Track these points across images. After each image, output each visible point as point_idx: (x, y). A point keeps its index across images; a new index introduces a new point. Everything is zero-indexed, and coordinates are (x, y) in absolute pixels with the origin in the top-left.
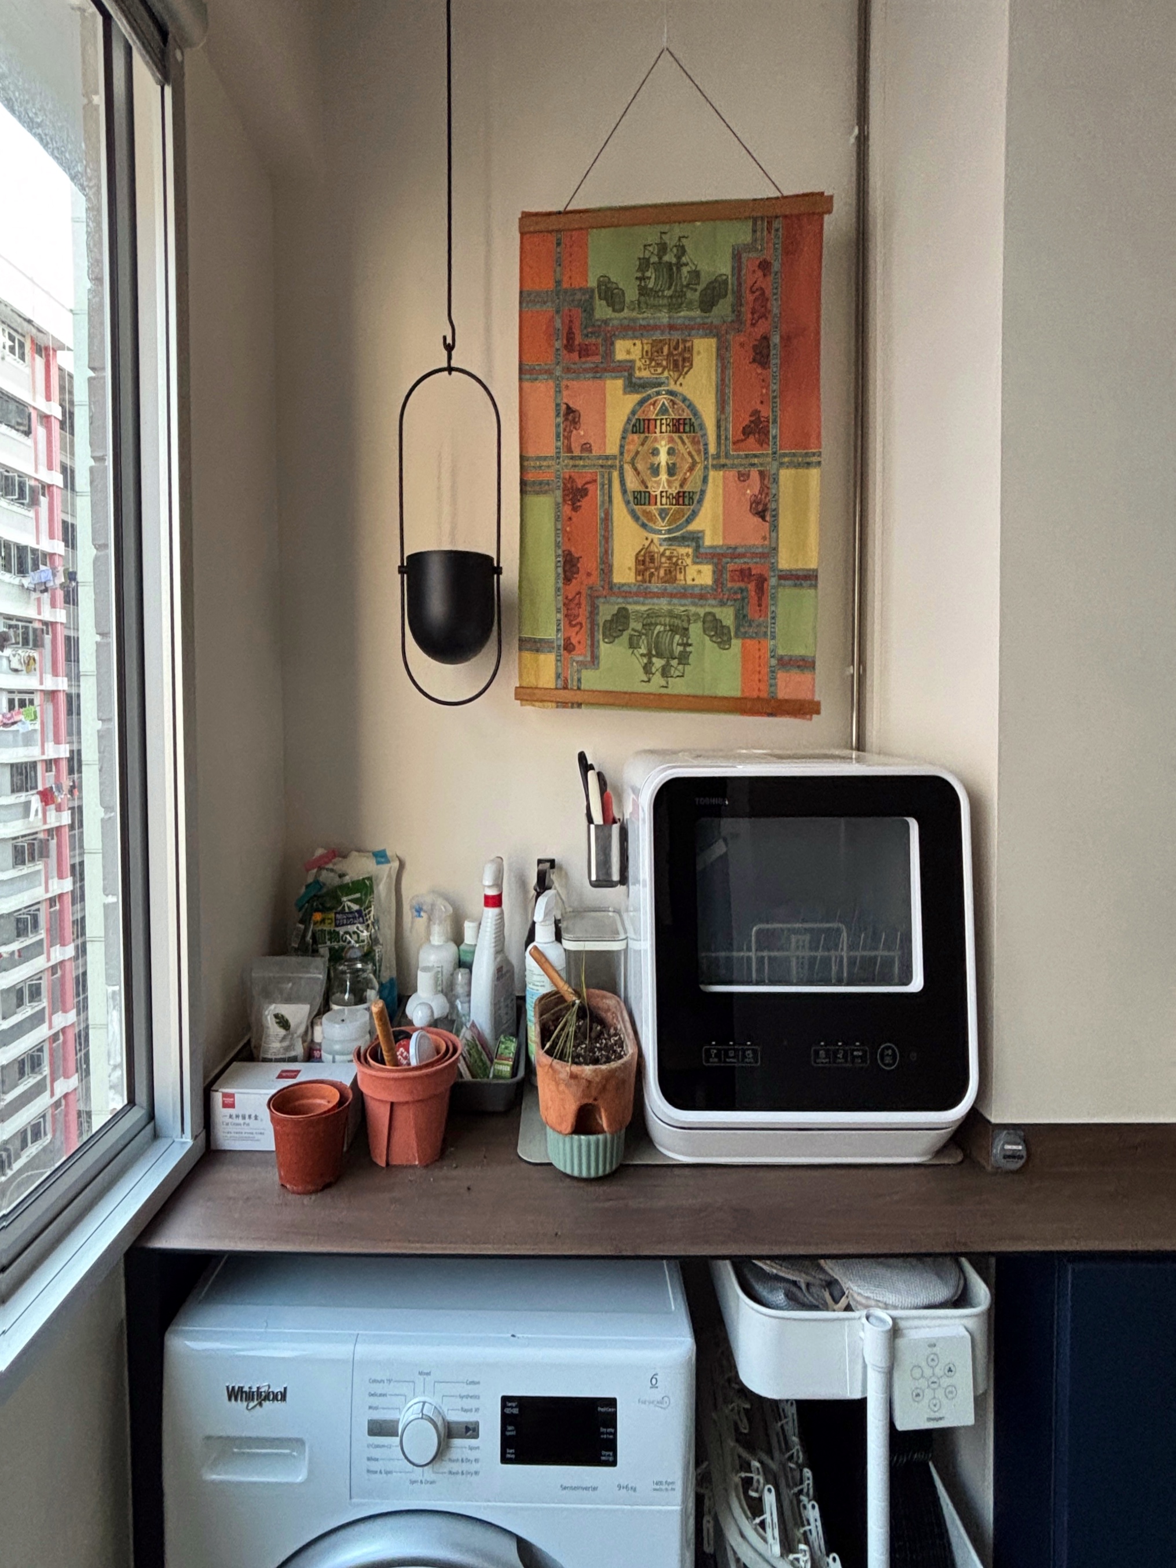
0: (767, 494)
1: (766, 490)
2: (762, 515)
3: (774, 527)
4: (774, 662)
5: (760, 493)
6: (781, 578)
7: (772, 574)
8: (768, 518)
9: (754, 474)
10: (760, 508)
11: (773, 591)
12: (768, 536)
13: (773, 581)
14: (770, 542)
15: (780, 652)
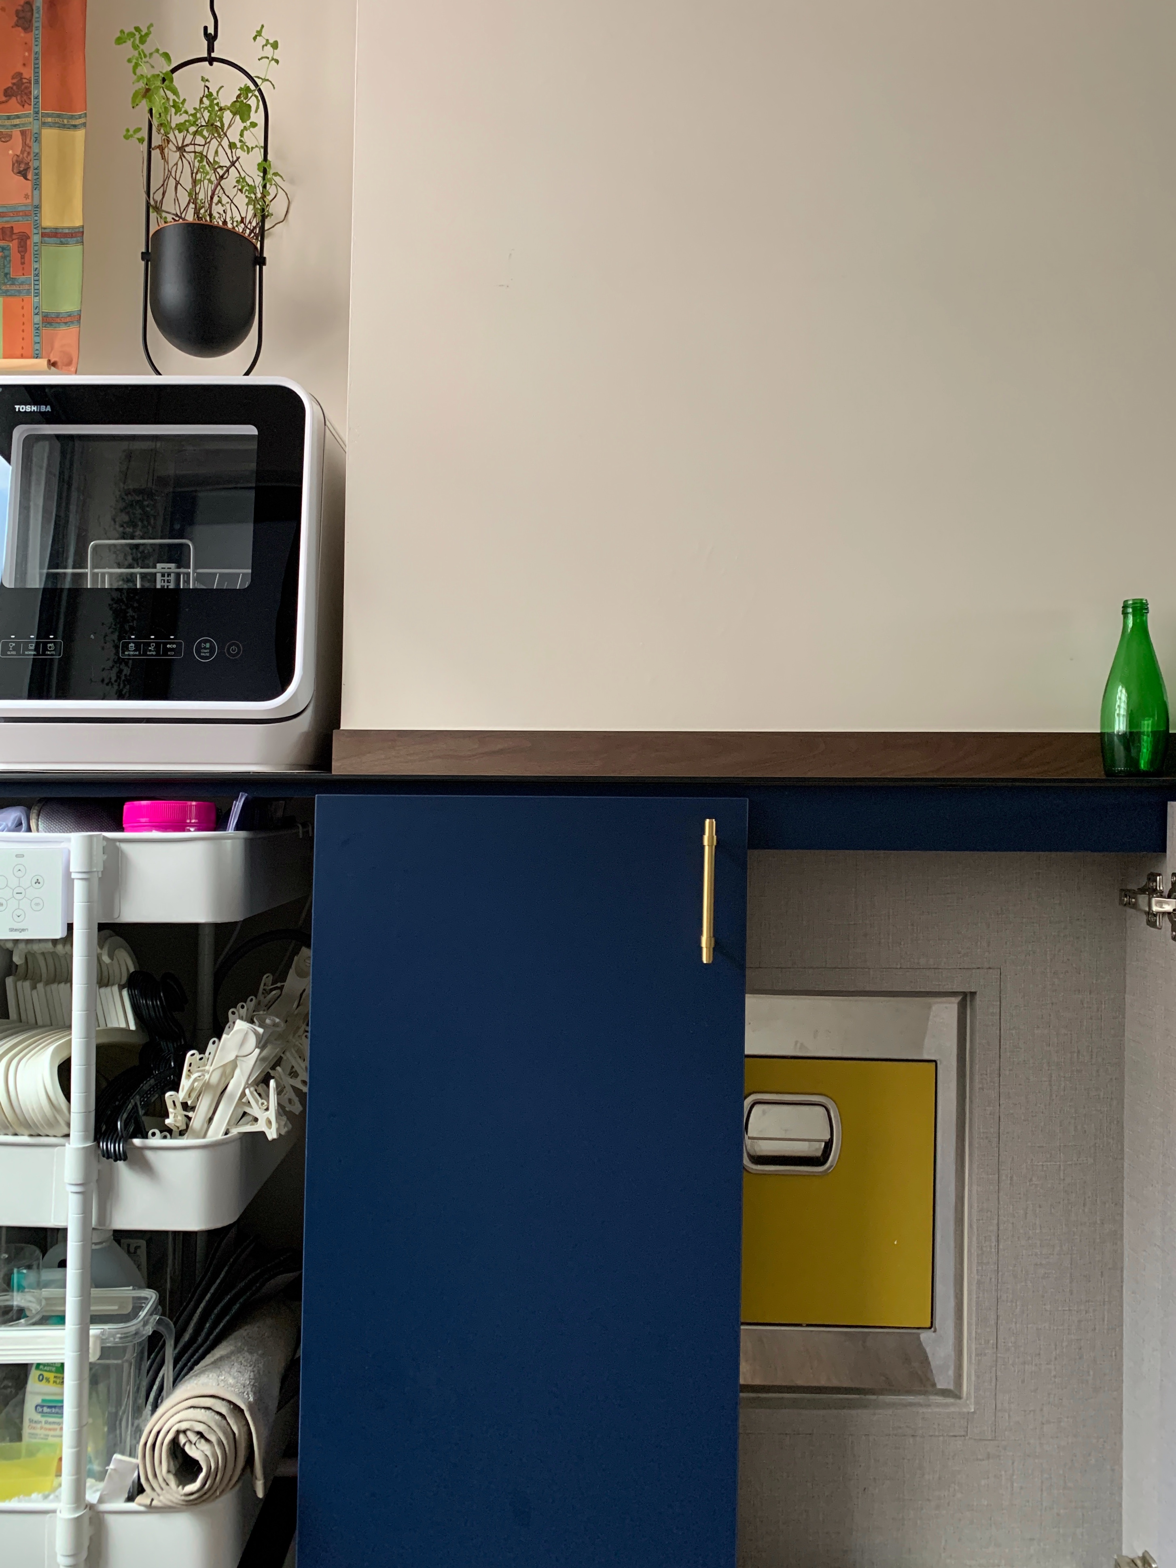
0: (29, 153)
1: (27, 149)
2: (24, 174)
3: (37, 185)
4: (37, 319)
5: (22, 152)
6: (44, 235)
7: (35, 231)
8: (29, 177)
9: (16, 133)
10: (22, 167)
11: (36, 248)
12: (30, 194)
13: (36, 238)
14: (32, 200)
15: (45, 309)
